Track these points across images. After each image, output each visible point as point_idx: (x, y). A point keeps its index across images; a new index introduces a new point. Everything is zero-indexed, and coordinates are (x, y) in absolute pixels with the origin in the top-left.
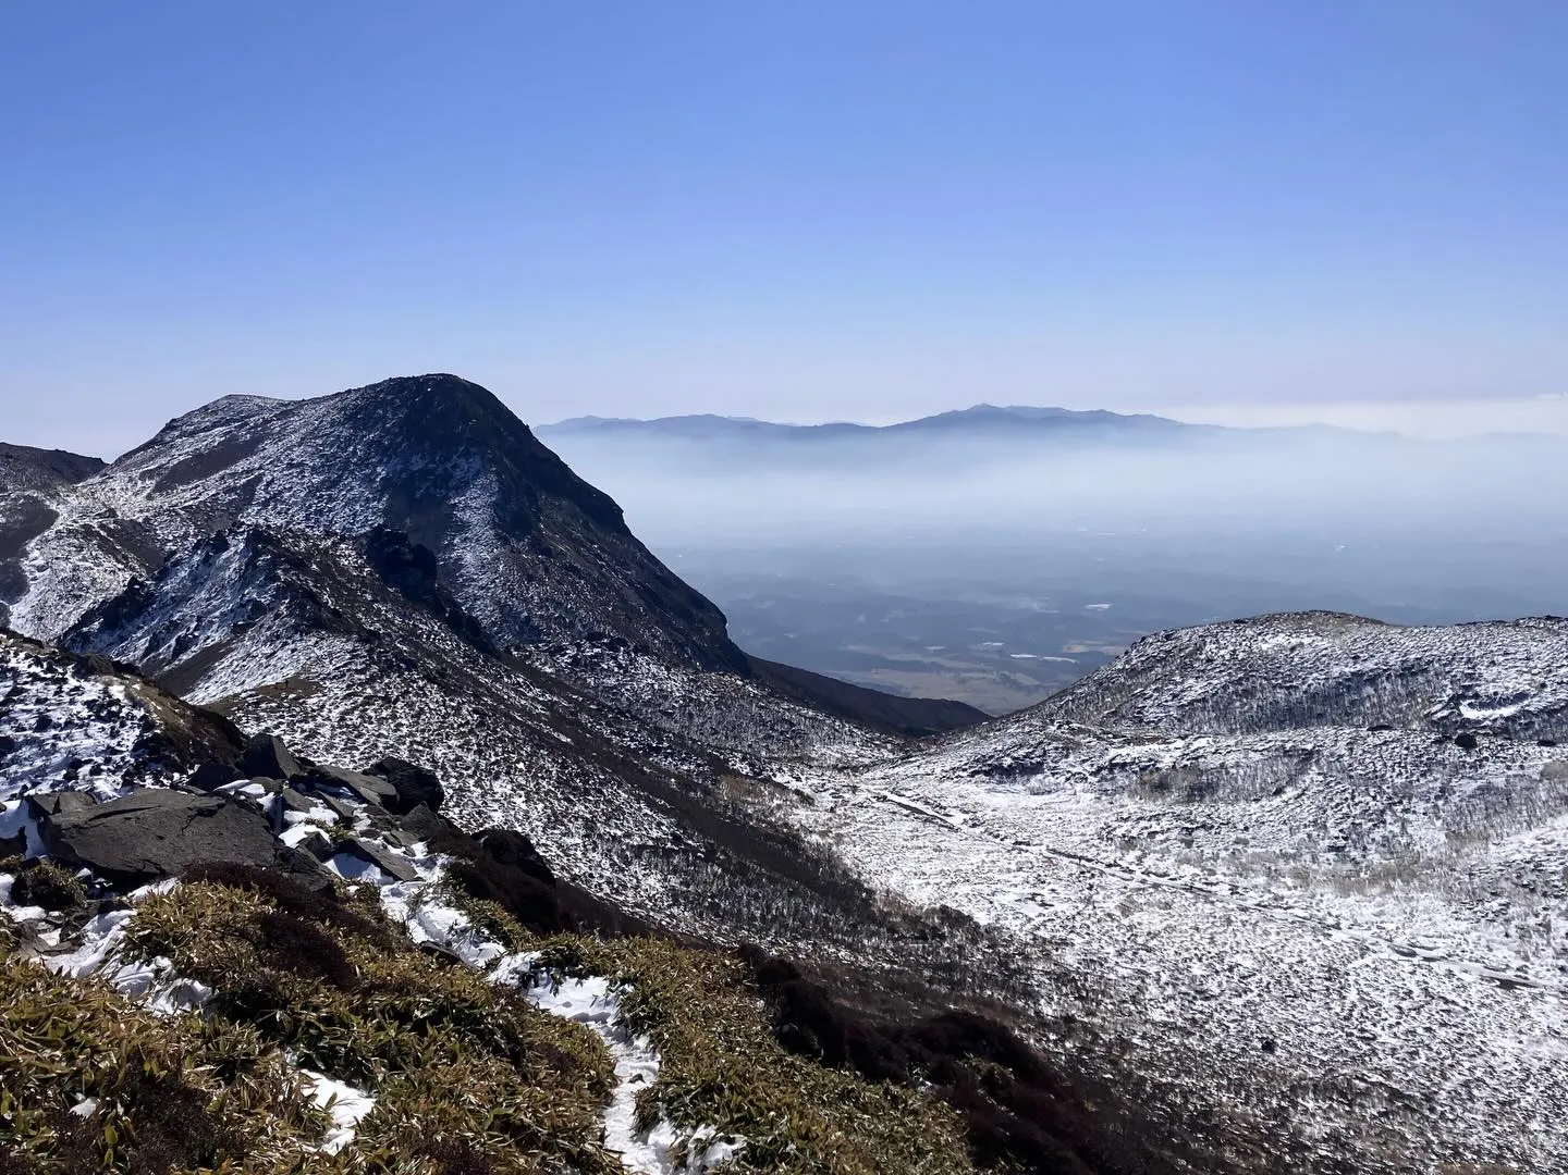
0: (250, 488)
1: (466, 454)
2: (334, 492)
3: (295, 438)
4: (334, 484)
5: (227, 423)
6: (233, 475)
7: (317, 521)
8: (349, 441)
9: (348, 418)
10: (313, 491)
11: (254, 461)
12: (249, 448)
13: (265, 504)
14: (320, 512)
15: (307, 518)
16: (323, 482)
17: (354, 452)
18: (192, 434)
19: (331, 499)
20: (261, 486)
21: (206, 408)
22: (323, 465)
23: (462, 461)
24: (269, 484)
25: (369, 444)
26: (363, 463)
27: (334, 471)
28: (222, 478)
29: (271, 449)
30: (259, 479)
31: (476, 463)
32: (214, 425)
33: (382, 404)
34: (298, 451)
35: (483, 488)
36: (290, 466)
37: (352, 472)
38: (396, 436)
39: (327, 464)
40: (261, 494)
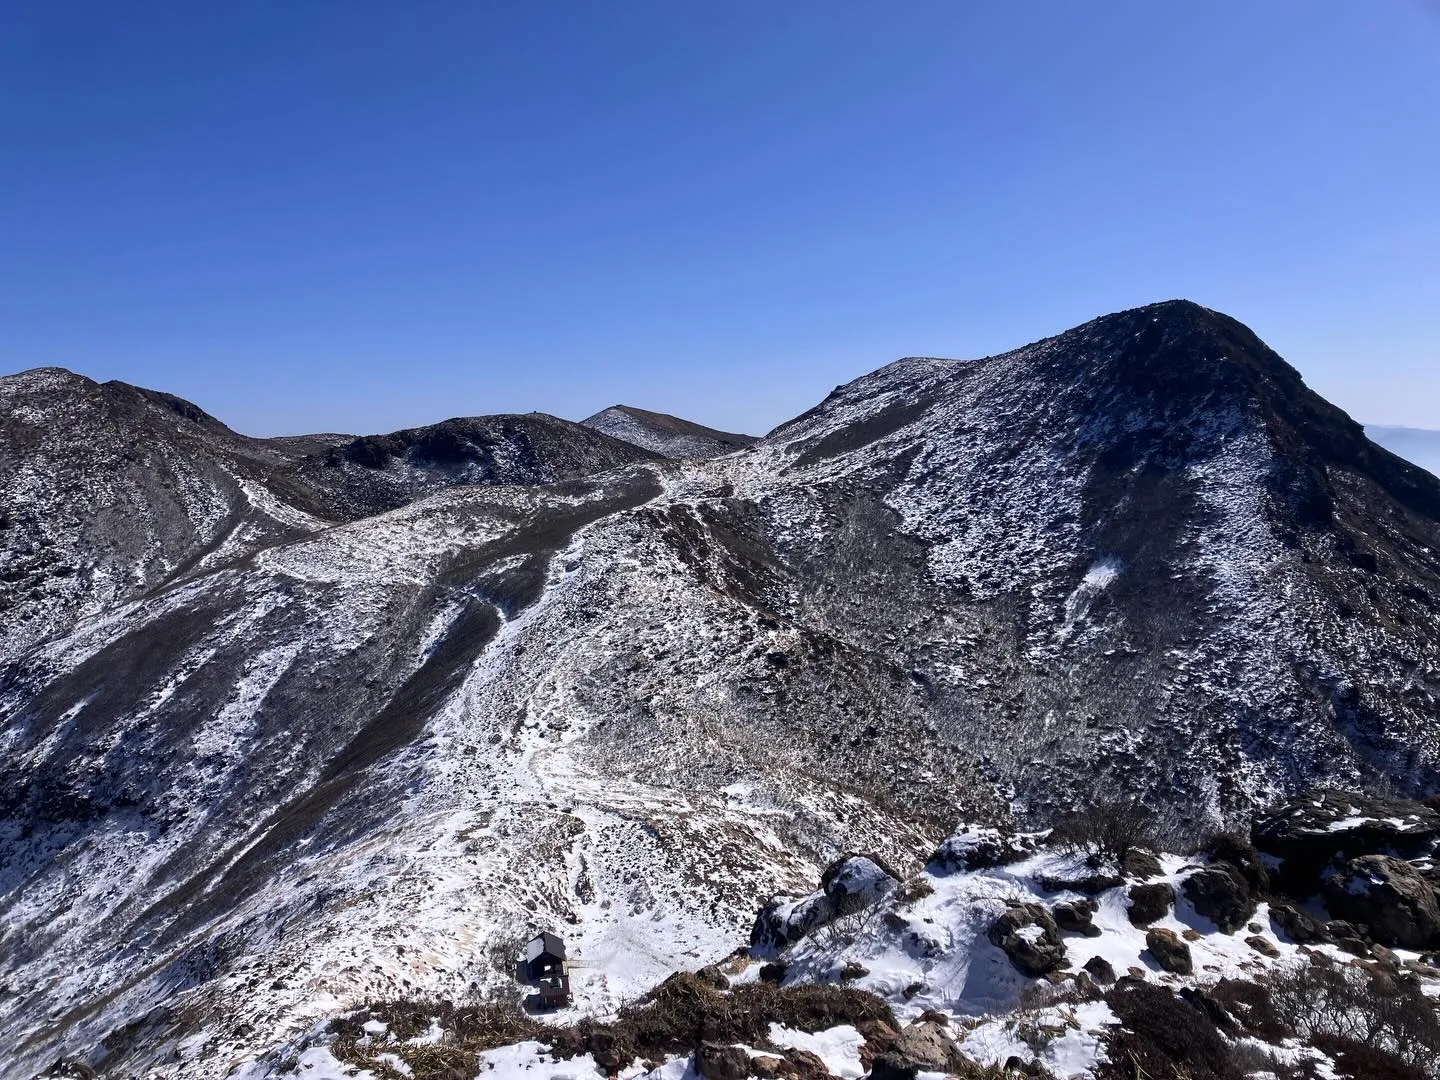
0: (904, 461)
1: (1215, 404)
2: (1013, 464)
3: (969, 399)
4: (1013, 453)
5: (896, 387)
6: (887, 445)
7: (985, 504)
8: (1038, 397)
9: (1039, 370)
10: (984, 463)
11: (917, 428)
12: (913, 414)
13: (920, 481)
14: (990, 492)
15: (973, 500)
16: (998, 452)
17: (1045, 412)
18: (855, 401)
19: (1007, 474)
20: (920, 457)
21: (876, 373)
22: (1001, 429)
23: (1208, 416)
24: (929, 455)
25: (1066, 399)
26: (1056, 424)
27: (1014, 438)
28: (874, 449)
29: (939, 412)
30: (918, 449)
31: (1232, 417)
32: (882, 391)
33: (1088, 347)
34: (970, 413)
35: (1245, 453)
36: (960, 431)
37: (1040, 437)
38: (1105, 386)
39: (1007, 427)
40: (917, 468)
